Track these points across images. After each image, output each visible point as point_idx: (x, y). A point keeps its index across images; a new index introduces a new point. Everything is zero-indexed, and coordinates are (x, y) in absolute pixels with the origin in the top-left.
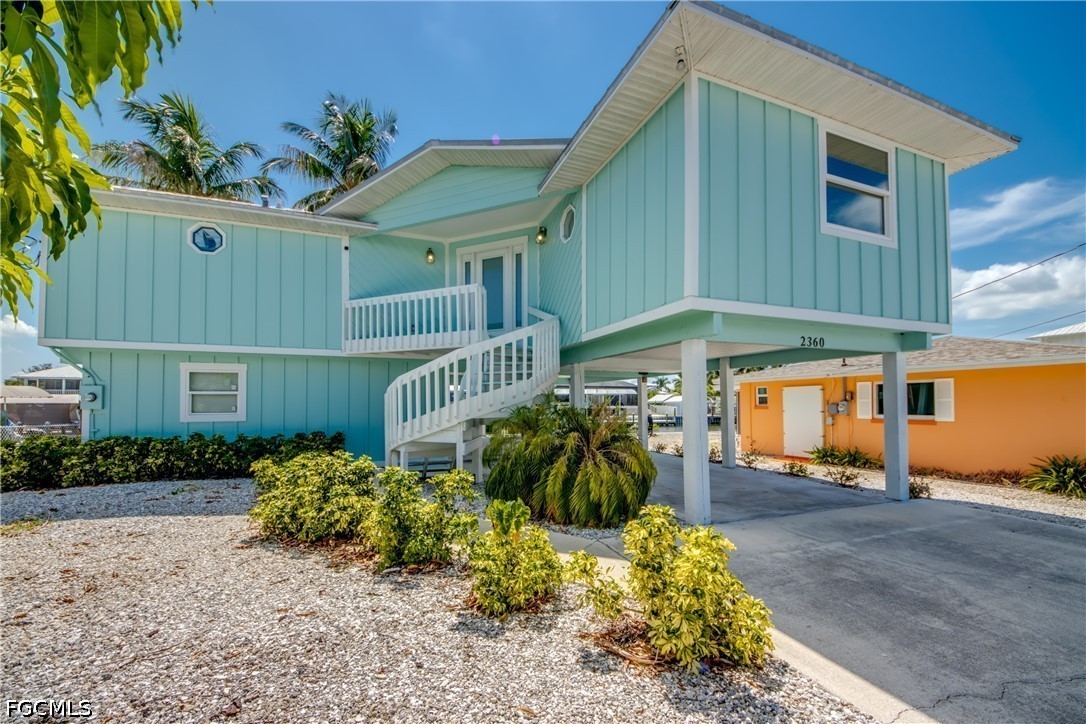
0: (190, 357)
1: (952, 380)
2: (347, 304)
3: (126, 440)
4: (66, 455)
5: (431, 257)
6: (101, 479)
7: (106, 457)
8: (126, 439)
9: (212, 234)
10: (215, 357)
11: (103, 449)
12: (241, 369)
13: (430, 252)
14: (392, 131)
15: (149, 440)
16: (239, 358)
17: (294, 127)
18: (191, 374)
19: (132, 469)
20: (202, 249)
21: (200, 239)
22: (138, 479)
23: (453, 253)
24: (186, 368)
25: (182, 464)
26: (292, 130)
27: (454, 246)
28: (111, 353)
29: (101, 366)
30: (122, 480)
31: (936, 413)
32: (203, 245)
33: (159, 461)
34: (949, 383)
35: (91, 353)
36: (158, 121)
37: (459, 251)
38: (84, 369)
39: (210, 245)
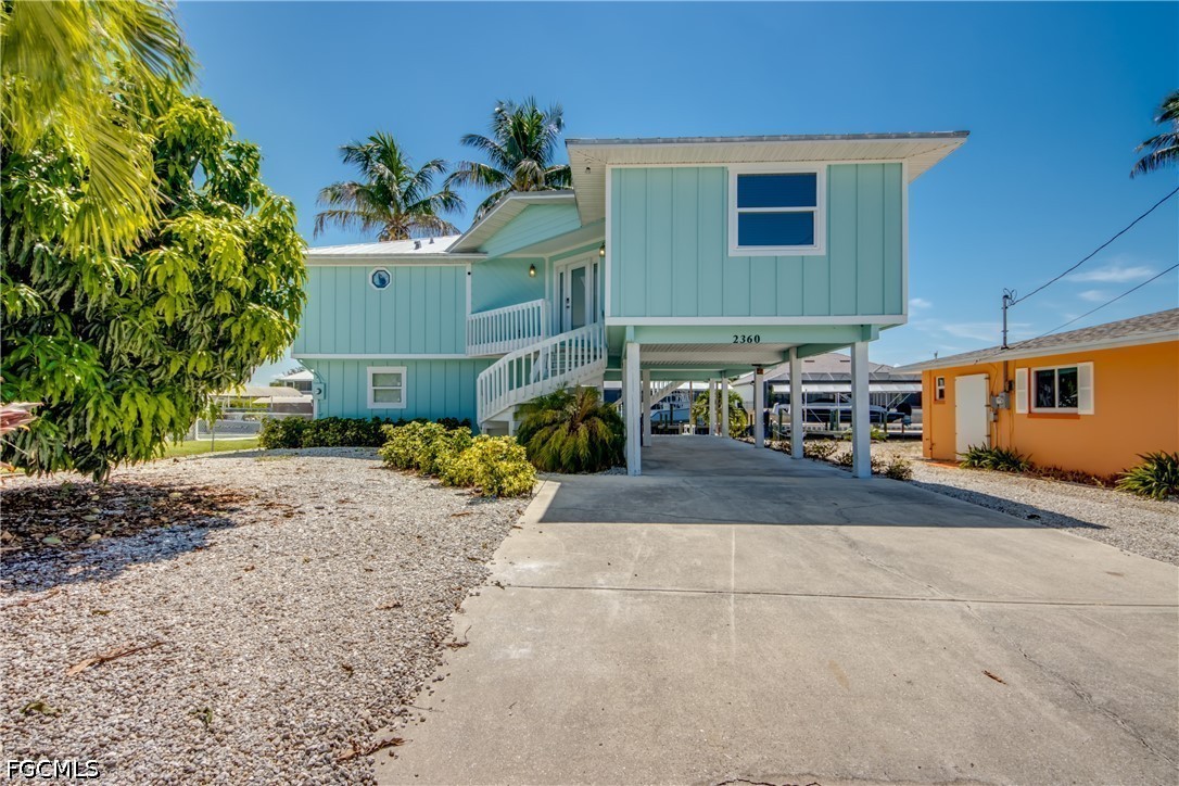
0: (373, 363)
1: (1091, 364)
2: (470, 317)
3: (335, 420)
4: (306, 428)
5: (532, 272)
6: (322, 443)
7: (326, 429)
8: (335, 418)
9: (383, 274)
10: (388, 363)
11: (323, 425)
12: (402, 370)
13: (533, 267)
14: (559, 124)
15: (348, 420)
16: (402, 362)
17: (473, 140)
18: (374, 375)
19: (339, 438)
20: (378, 287)
21: (377, 280)
22: (342, 445)
23: (551, 266)
24: (371, 370)
25: (366, 437)
26: (471, 141)
27: (552, 259)
28: (329, 362)
29: (323, 371)
30: (333, 445)
31: (1079, 404)
32: (378, 283)
33: (353, 434)
34: (1088, 367)
35: (318, 362)
36: (368, 158)
37: (555, 264)
38: (315, 373)
39: (383, 283)
